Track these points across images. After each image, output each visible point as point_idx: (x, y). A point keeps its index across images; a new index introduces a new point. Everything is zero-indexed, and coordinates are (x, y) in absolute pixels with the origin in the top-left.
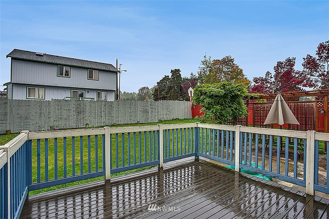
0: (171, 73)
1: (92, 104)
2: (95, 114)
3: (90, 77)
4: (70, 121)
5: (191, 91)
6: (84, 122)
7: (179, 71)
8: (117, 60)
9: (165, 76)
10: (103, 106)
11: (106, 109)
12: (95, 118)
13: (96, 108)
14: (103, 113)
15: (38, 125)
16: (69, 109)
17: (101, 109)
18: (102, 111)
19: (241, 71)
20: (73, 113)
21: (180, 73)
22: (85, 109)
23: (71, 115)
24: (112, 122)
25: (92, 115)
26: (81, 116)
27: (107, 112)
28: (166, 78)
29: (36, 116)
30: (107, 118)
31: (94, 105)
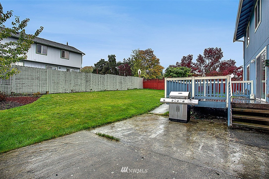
0: (108, 57)
1: (94, 76)
2: (95, 83)
3: (63, 56)
4: (82, 87)
5: (140, 72)
6: (89, 88)
7: (114, 56)
8: (67, 43)
9: (101, 59)
10: (100, 78)
11: (101, 80)
12: (96, 86)
13: (96, 79)
14: (99, 82)
15: (64, 88)
16: (81, 79)
17: (98, 79)
18: (99, 81)
19: (158, 60)
20: (84, 82)
21: (115, 58)
22: (90, 79)
23: (82, 83)
24: (104, 89)
25: (94, 84)
26: (88, 84)
27: (101, 82)
28: (102, 61)
29: (63, 82)
30: (101, 86)
31: (95, 77)
